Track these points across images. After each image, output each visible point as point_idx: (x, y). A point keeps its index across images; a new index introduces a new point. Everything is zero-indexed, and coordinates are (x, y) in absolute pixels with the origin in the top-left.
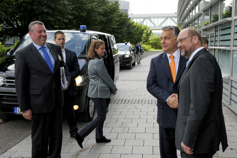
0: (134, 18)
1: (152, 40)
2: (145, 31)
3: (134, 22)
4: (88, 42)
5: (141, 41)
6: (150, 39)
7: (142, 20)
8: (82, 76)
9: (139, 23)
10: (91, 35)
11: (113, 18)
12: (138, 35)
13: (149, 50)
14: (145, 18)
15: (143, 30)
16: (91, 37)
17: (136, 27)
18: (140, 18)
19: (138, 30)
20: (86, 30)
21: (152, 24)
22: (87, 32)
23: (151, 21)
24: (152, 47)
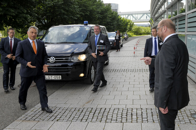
0: (121, 15)
1: (134, 30)
2: (129, 23)
3: (121, 18)
4: (89, 32)
5: (127, 30)
6: (132, 29)
7: (127, 16)
8: (86, 55)
9: (125, 18)
10: (91, 27)
11: (107, 15)
12: (125, 26)
13: (132, 36)
14: (129, 15)
15: (128, 23)
16: (91, 28)
17: (123, 20)
18: (125, 15)
19: (124, 22)
20: (88, 24)
21: (134, 18)
22: (89, 25)
23: (133, 17)
24: (134, 34)
